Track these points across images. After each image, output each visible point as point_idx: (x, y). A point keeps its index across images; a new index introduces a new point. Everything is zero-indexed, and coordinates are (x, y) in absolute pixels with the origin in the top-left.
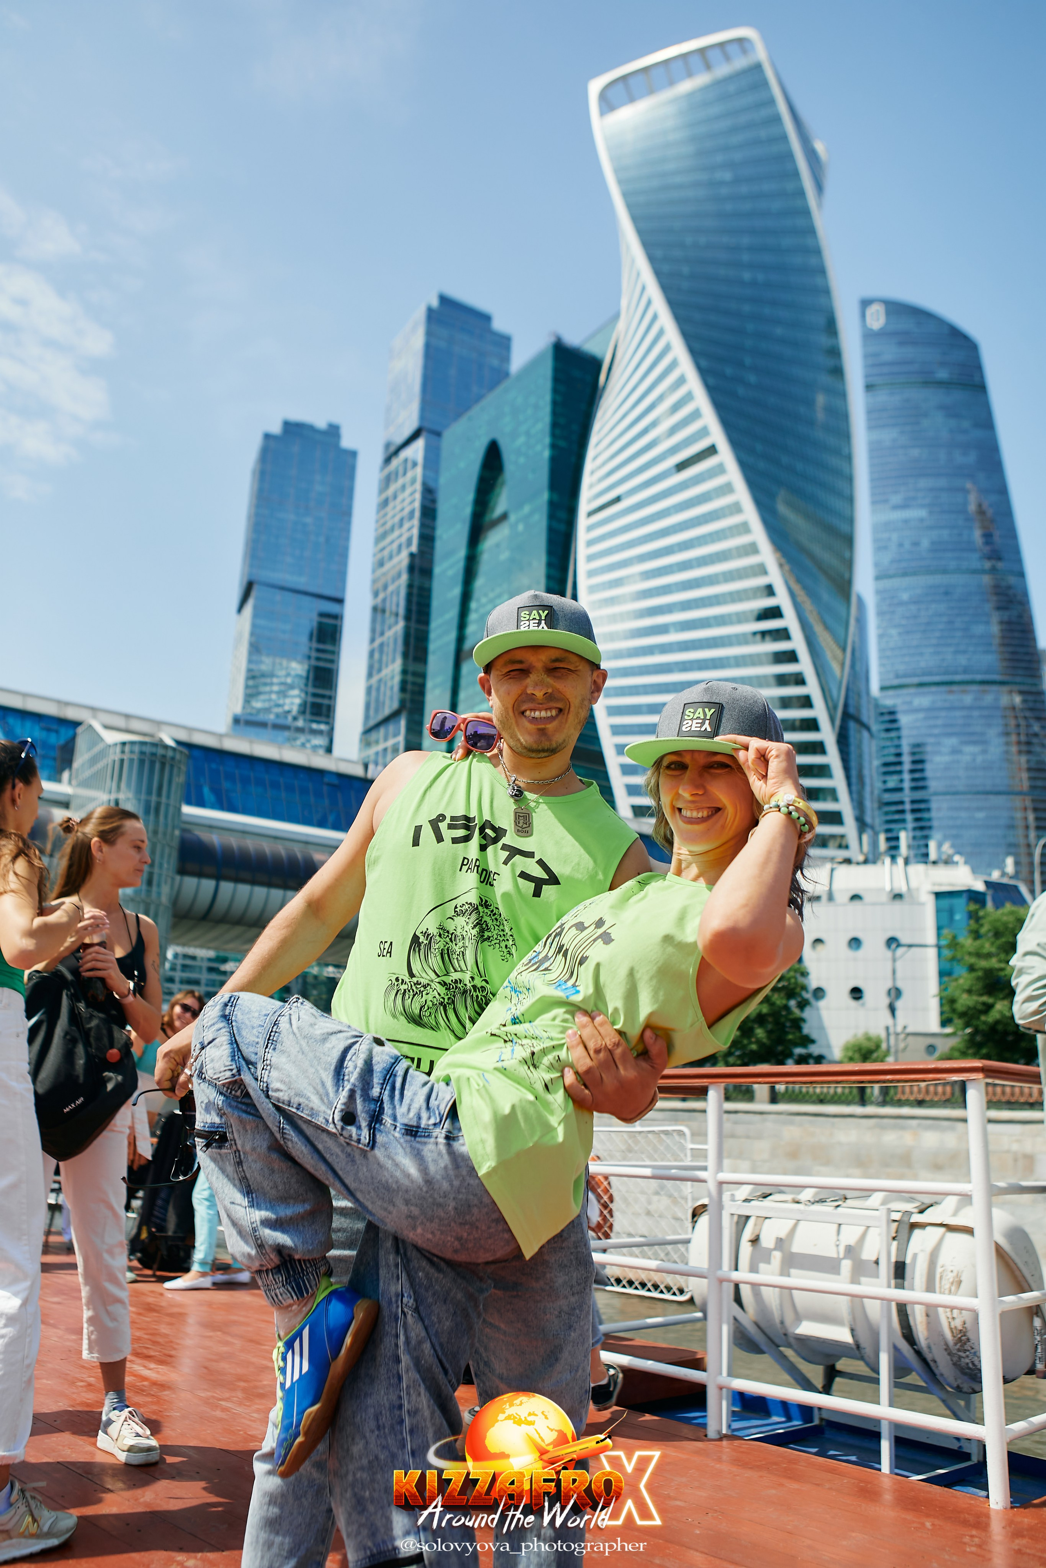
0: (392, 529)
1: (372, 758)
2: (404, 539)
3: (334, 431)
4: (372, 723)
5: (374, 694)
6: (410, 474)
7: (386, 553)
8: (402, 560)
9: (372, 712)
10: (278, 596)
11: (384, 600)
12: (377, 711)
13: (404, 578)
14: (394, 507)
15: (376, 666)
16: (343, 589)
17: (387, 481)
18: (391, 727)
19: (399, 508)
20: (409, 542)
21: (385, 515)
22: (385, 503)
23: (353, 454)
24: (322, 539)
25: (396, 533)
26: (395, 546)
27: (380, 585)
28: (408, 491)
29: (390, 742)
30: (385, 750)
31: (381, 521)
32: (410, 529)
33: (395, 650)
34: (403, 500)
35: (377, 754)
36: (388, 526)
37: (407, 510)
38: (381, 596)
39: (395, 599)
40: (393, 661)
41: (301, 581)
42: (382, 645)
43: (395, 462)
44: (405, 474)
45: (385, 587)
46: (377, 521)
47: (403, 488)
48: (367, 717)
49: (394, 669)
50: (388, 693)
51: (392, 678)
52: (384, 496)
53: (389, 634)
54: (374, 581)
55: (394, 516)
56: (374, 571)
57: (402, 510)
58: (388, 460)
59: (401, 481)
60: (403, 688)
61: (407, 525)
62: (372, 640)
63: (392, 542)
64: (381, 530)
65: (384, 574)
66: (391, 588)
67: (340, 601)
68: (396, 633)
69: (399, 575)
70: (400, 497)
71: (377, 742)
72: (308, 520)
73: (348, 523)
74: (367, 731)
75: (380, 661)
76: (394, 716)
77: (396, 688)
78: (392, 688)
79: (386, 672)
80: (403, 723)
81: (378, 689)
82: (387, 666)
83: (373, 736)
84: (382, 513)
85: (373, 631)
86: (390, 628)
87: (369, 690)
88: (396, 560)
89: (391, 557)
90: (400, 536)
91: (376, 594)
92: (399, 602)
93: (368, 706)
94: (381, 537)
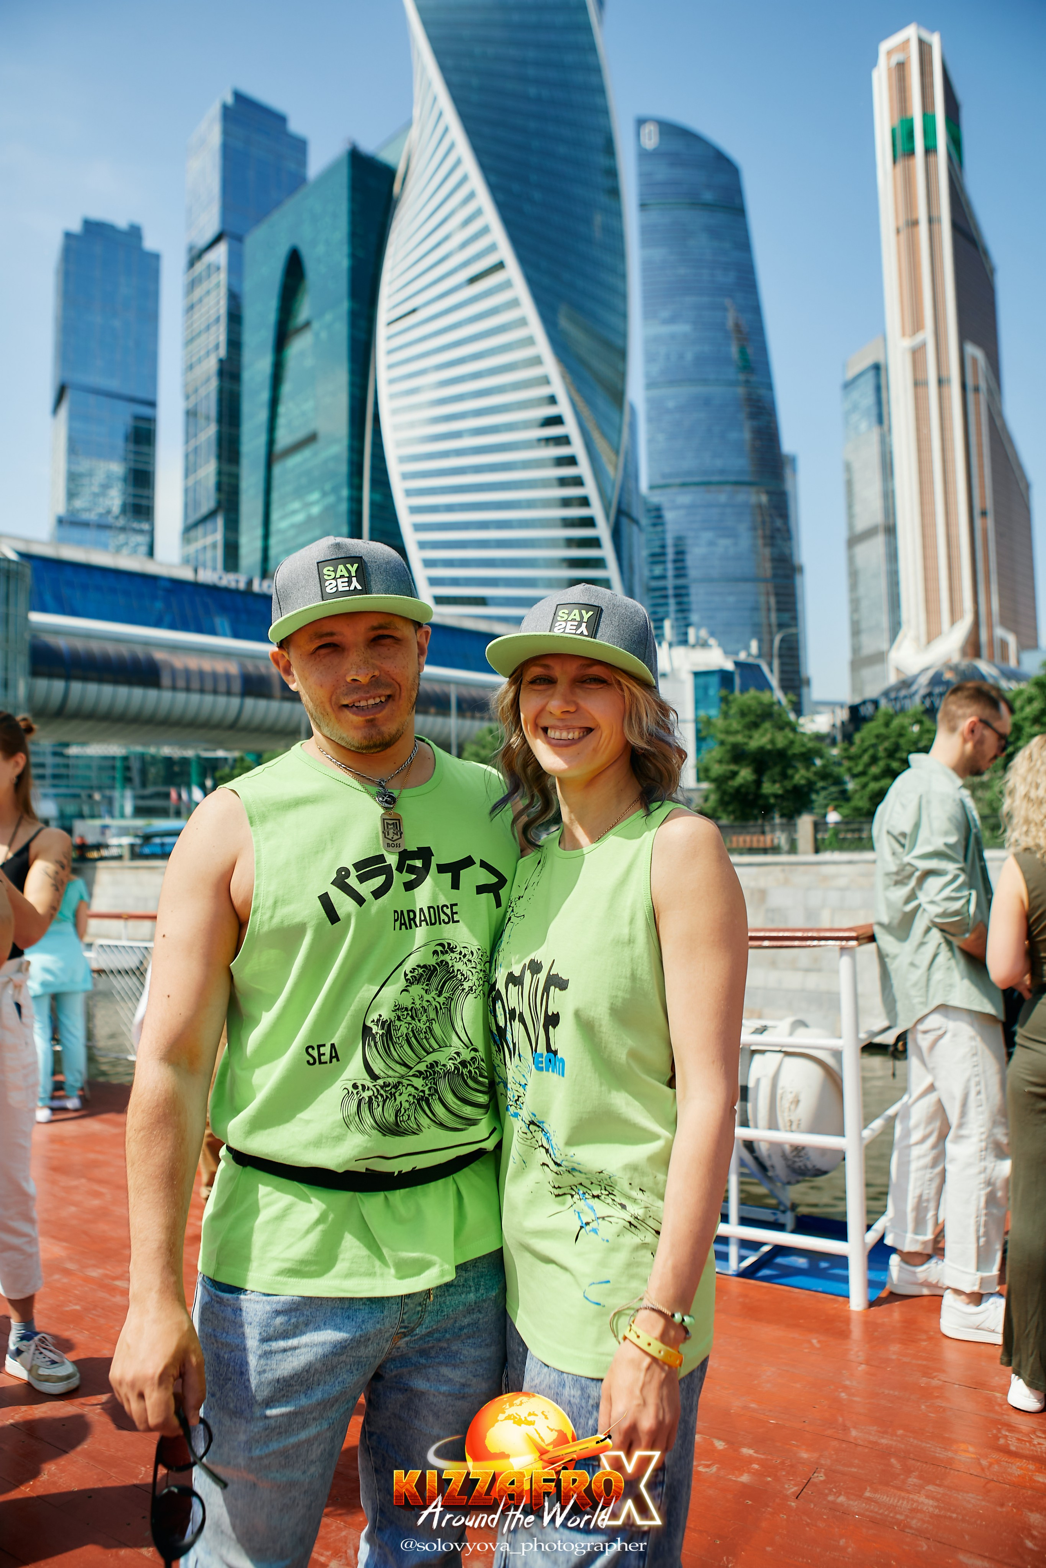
0: (199, 334)
1: (193, 556)
2: (211, 344)
3: (135, 232)
4: (191, 521)
5: (191, 493)
6: (214, 280)
7: (195, 357)
8: (211, 365)
9: (190, 511)
10: (93, 399)
11: (196, 404)
12: (195, 510)
13: (214, 383)
14: (200, 311)
15: (192, 467)
16: (154, 392)
17: (191, 285)
18: (209, 525)
19: (205, 312)
20: (217, 347)
21: (192, 319)
22: (191, 308)
23: (156, 256)
24: (131, 343)
25: (203, 337)
26: (203, 351)
27: (190, 388)
28: (214, 294)
29: (209, 540)
30: (205, 550)
31: (189, 327)
32: (218, 333)
33: (209, 452)
34: (209, 306)
35: (197, 552)
36: (195, 330)
37: (214, 316)
38: (193, 399)
39: (206, 403)
40: (207, 462)
41: (113, 384)
42: (196, 447)
43: (200, 267)
44: (209, 277)
45: (196, 391)
46: (184, 325)
47: (208, 293)
48: (186, 515)
49: (209, 470)
50: (205, 493)
51: (208, 479)
52: (189, 300)
53: (203, 436)
54: (186, 385)
55: (200, 320)
56: (185, 373)
57: (208, 315)
58: (191, 264)
59: (205, 286)
60: (219, 487)
61: (213, 329)
62: (187, 442)
63: (200, 347)
64: (189, 334)
65: (194, 378)
66: (202, 392)
67: (152, 404)
68: (209, 437)
69: (208, 380)
70: (205, 302)
71: (196, 540)
72: (116, 323)
73: (156, 327)
74: (187, 529)
75: (195, 463)
76: (211, 516)
77: (212, 489)
78: (208, 488)
79: (201, 473)
80: (220, 522)
81: (195, 490)
82: (202, 467)
83: (193, 534)
84: (189, 315)
85: (187, 432)
86: (203, 431)
87: (186, 491)
88: (205, 364)
89: (200, 361)
90: (208, 340)
91: (187, 397)
92: (210, 405)
93: (186, 505)
94: (189, 342)
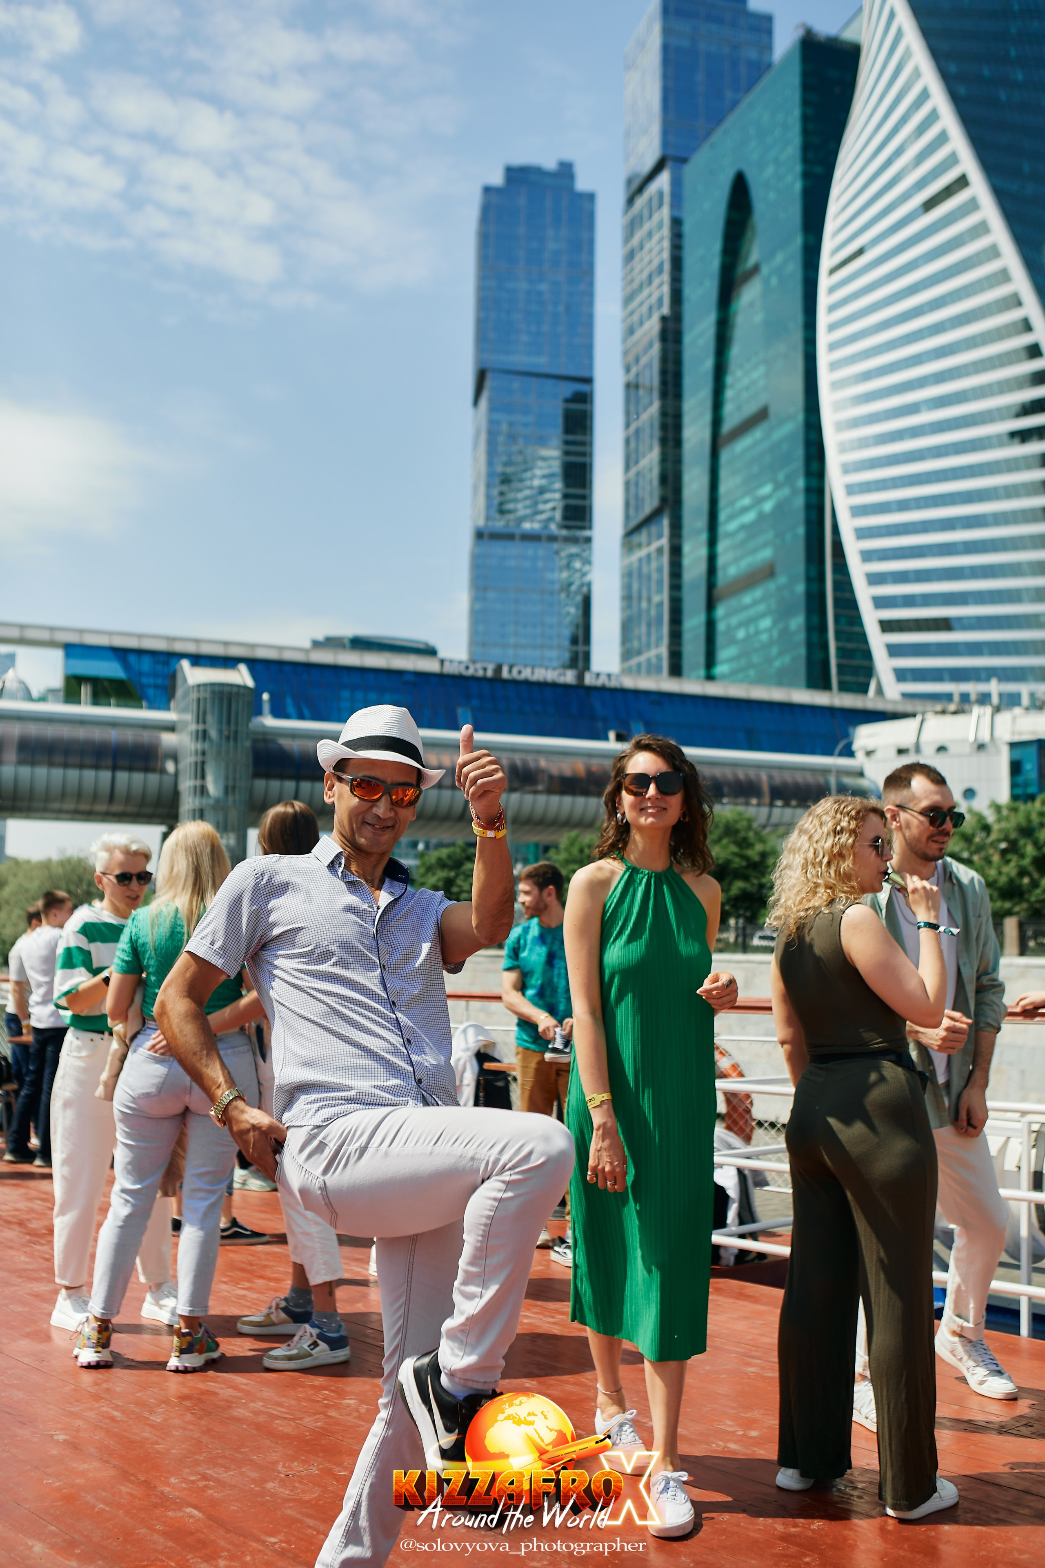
0: (641, 287)
1: (636, 565)
2: (654, 299)
3: (566, 170)
4: (633, 523)
5: (632, 489)
6: (656, 217)
7: (636, 318)
8: (653, 326)
9: (632, 512)
10: (516, 383)
11: (637, 375)
12: (637, 509)
13: (656, 348)
14: (641, 260)
15: (633, 457)
16: (590, 366)
17: (631, 228)
18: (653, 529)
19: (646, 260)
20: (660, 300)
21: (632, 270)
22: (630, 257)
23: (591, 197)
24: (561, 308)
25: (645, 292)
26: (645, 309)
27: (631, 357)
28: (656, 238)
29: (655, 545)
30: (649, 556)
31: (628, 279)
32: (661, 285)
33: (651, 437)
34: (651, 251)
35: (640, 560)
36: (635, 285)
37: (656, 263)
38: (634, 370)
39: (647, 374)
40: (651, 448)
41: (541, 362)
42: (637, 431)
43: (640, 202)
44: (650, 217)
45: (637, 360)
46: (624, 279)
47: (650, 235)
48: (627, 517)
49: (651, 458)
50: (648, 488)
51: (651, 470)
52: (629, 246)
53: (645, 417)
54: (625, 353)
55: (641, 271)
56: (625, 340)
57: (651, 262)
58: (630, 201)
59: (647, 227)
61: (656, 282)
62: (627, 425)
63: (641, 304)
64: (629, 289)
65: (635, 344)
66: (644, 361)
67: (589, 380)
68: (652, 416)
69: (650, 345)
70: (647, 247)
71: (640, 546)
72: (544, 287)
73: (591, 284)
74: (630, 533)
75: (637, 450)
76: (656, 514)
77: (656, 482)
78: (651, 481)
79: (644, 462)
80: (663, 525)
81: (637, 484)
82: (644, 456)
83: (636, 539)
84: (629, 266)
85: (627, 413)
86: (645, 409)
87: (627, 484)
88: (647, 325)
89: (641, 323)
90: (650, 295)
91: (628, 369)
92: (652, 377)
93: (627, 505)
94: (628, 300)
